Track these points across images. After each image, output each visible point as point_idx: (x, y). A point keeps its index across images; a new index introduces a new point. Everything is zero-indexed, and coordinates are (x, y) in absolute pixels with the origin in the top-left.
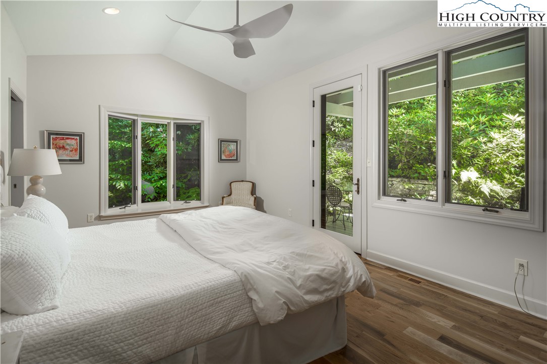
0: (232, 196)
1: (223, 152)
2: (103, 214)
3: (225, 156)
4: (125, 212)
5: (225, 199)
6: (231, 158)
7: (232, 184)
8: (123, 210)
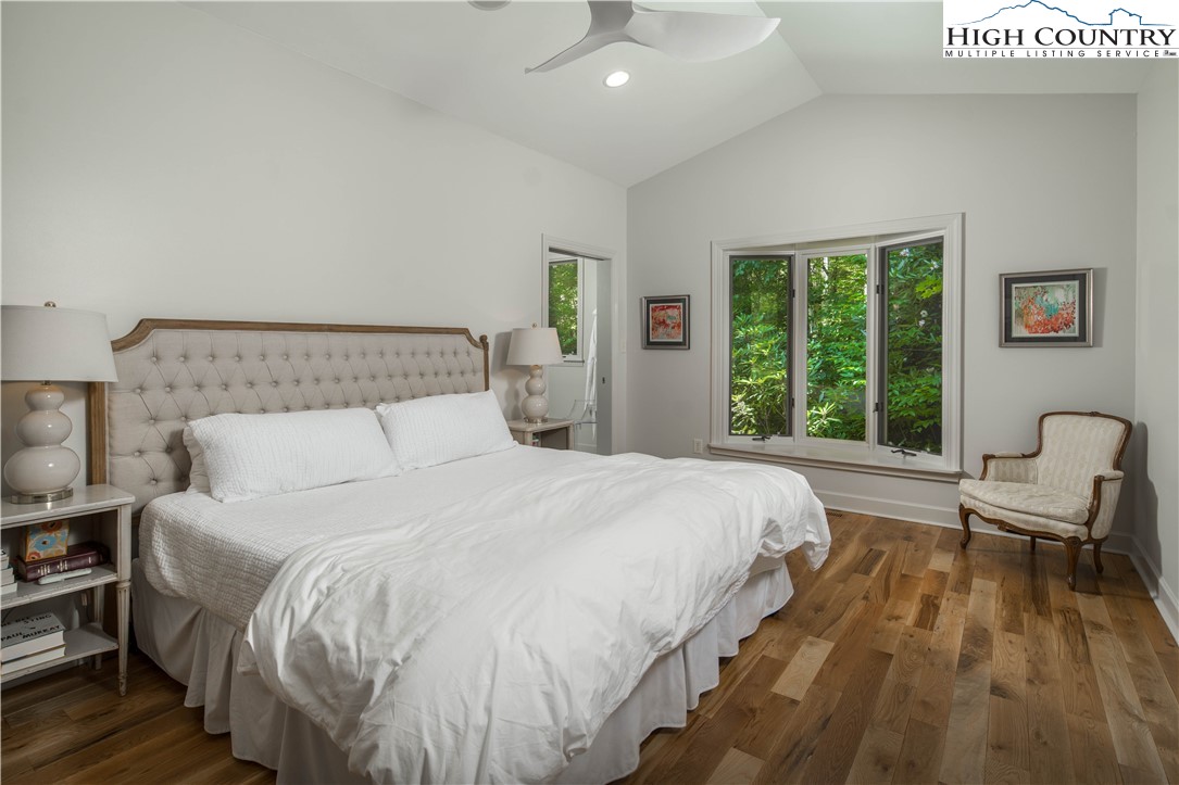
0: (1038, 460)
1: (1020, 315)
2: (714, 443)
3: (1027, 326)
4: (763, 448)
5: (992, 465)
6: (1052, 334)
7: (1047, 421)
8: (761, 443)
